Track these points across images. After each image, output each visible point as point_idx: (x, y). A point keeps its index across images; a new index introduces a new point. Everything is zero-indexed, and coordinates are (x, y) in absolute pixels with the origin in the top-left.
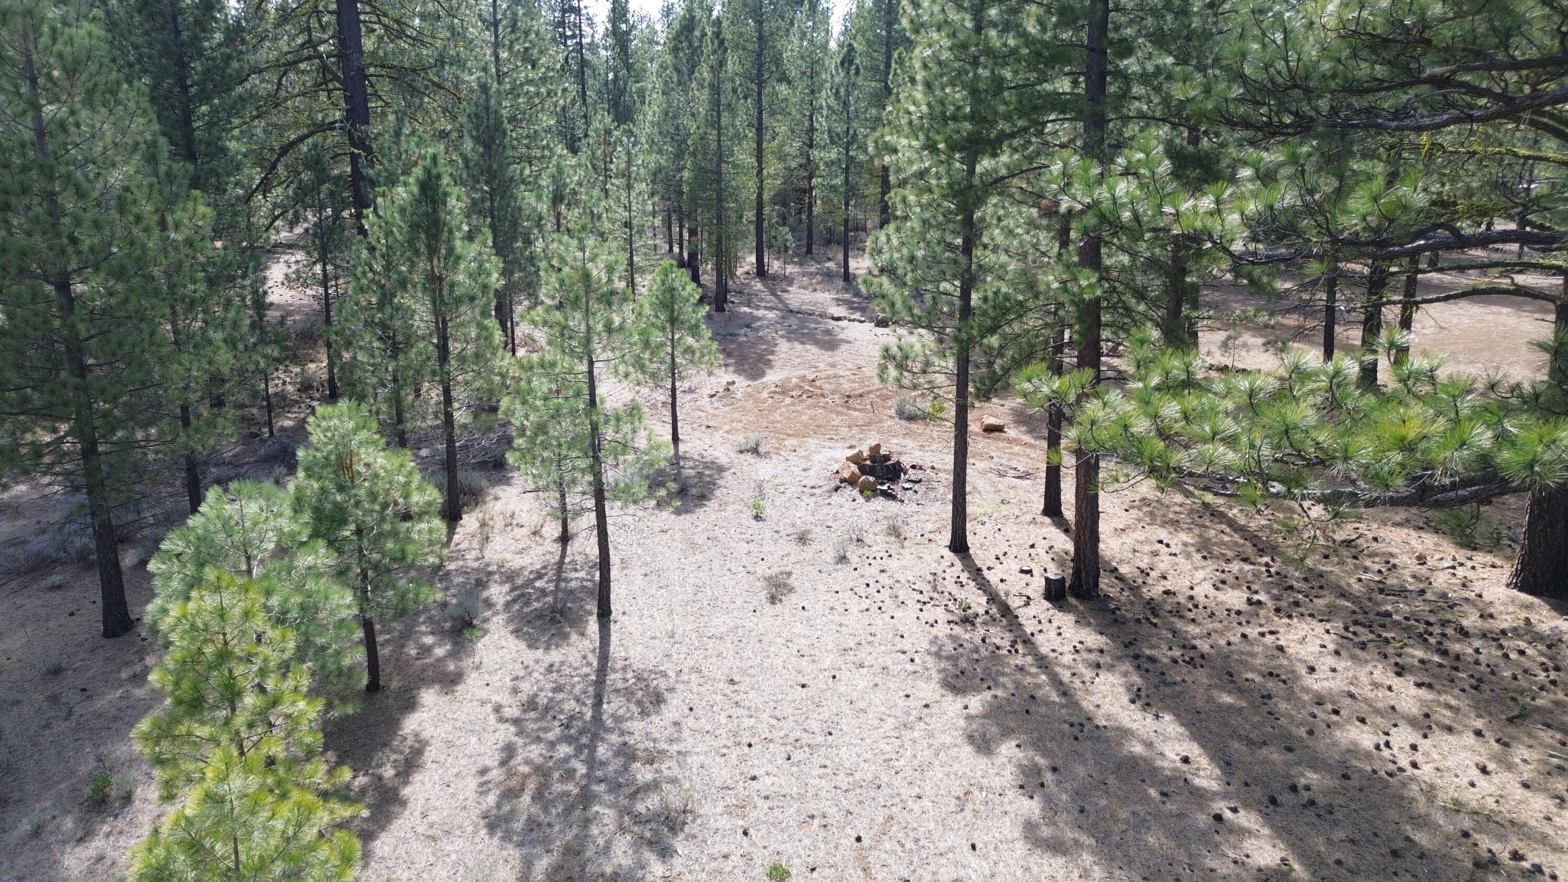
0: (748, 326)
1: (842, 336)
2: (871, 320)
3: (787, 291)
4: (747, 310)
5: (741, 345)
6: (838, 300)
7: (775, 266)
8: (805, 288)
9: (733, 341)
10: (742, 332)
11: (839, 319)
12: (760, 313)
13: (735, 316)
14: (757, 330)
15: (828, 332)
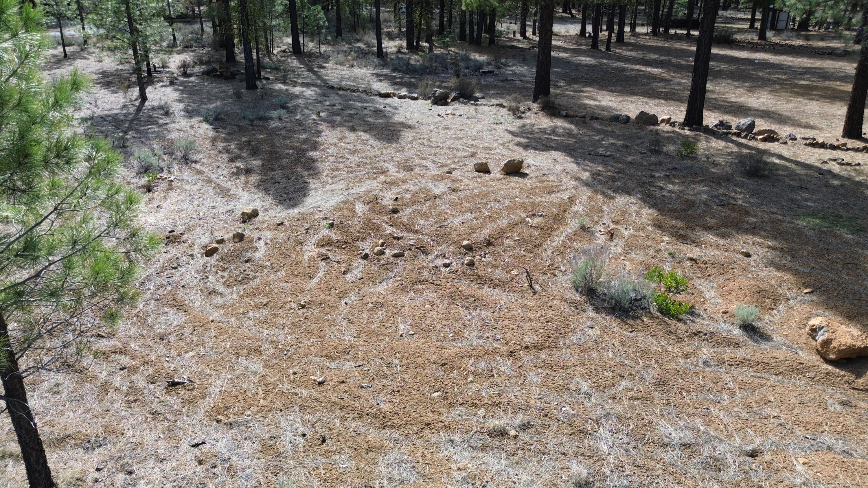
0: (284, 107)
1: (398, 118)
2: (426, 97)
3: (324, 67)
4: (283, 87)
5: (273, 133)
6: (378, 75)
7: (310, 46)
8: (341, 64)
9: (263, 128)
10: (275, 114)
11: (387, 96)
12: (297, 90)
13: (268, 94)
14: (292, 111)
15: (379, 113)
